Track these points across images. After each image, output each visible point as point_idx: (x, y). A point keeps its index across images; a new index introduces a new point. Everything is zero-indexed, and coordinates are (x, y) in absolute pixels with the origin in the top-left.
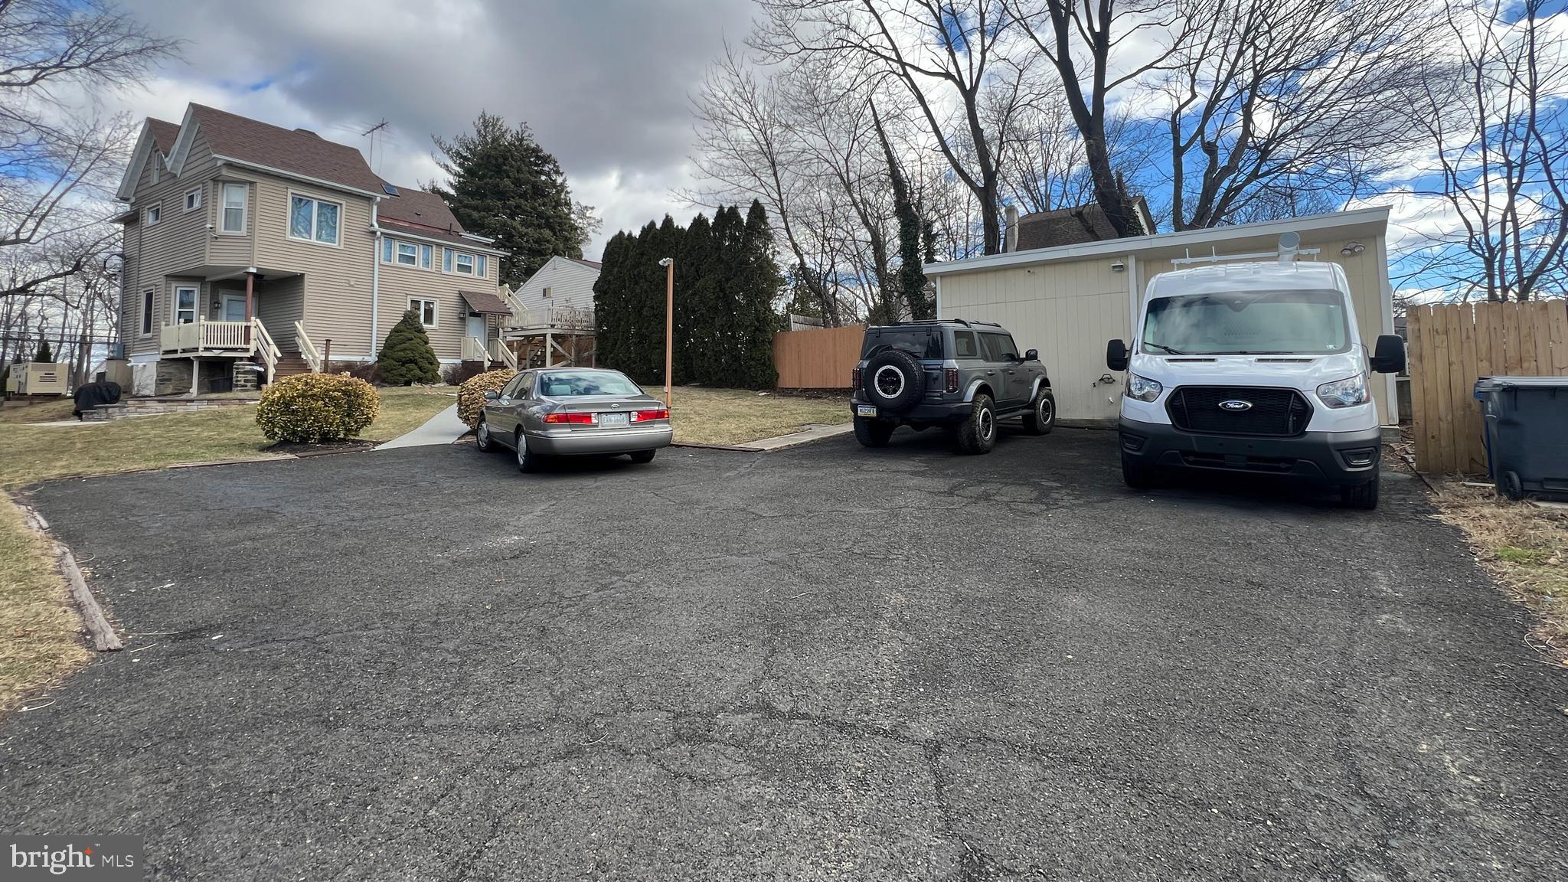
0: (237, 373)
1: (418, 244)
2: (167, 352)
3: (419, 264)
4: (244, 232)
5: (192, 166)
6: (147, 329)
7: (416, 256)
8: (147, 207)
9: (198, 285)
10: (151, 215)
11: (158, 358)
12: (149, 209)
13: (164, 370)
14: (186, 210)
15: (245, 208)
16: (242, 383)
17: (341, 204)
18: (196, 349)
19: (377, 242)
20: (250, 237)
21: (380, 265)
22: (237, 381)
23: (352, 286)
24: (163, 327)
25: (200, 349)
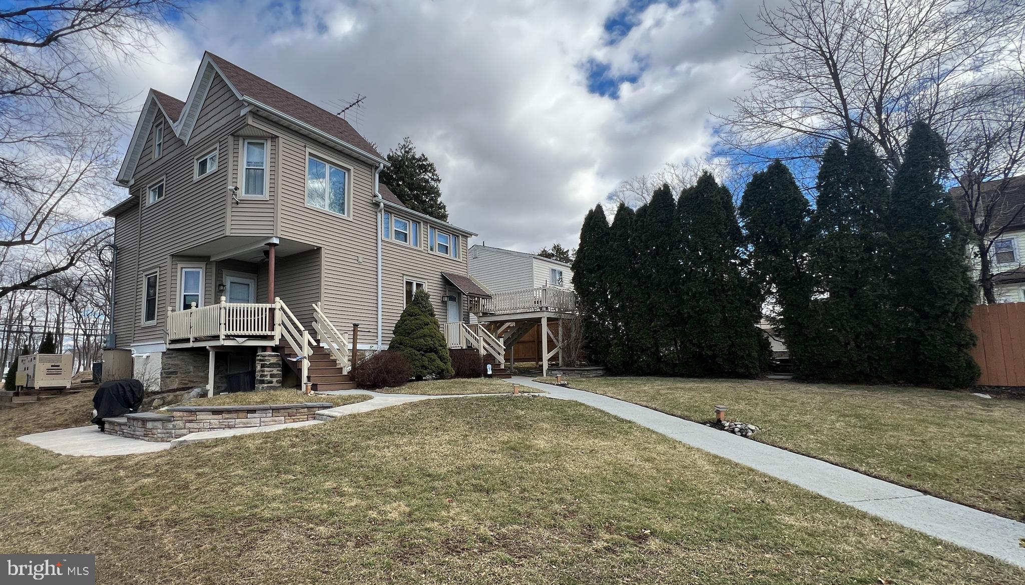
0: (263, 366)
1: (408, 219)
2: (174, 342)
3: (411, 242)
4: (266, 196)
5: (204, 127)
6: (150, 316)
7: (407, 232)
8: (148, 186)
9: (203, 265)
10: (152, 193)
11: (164, 348)
12: (150, 188)
13: (170, 362)
14: (196, 177)
15: (267, 167)
16: (268, 378)
17: (349, 170)
18: (217, 337)
19: (379, 215)
20: (272, 202)
21: (381, 240)
22: (262, 376)
23: (360, 263)
24: (169, 313)
25: (222, 337)
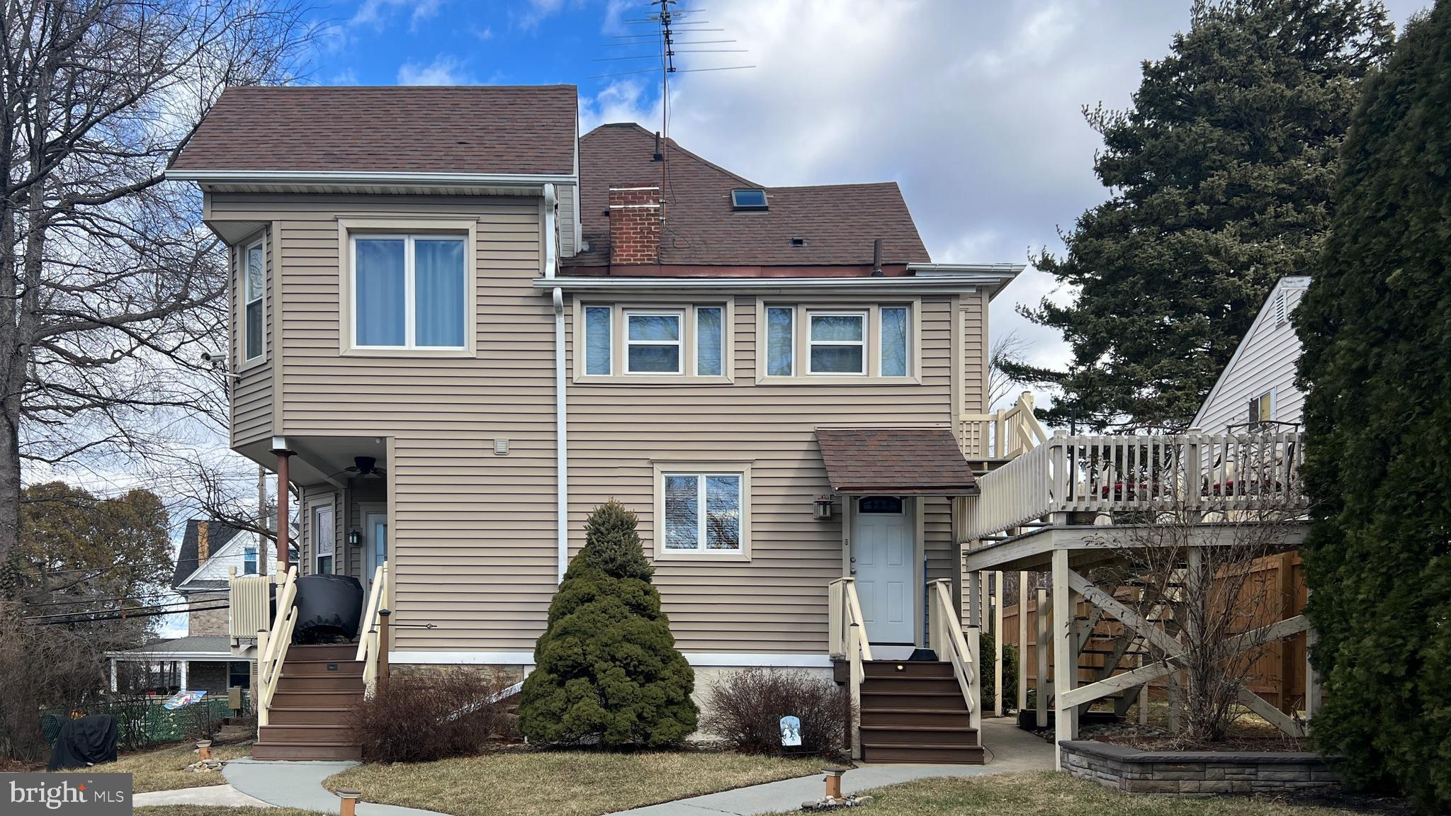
1: (680, 305)
3: (689, 368)
4: (266, 353)
7: (680, 343)
17: (466, 233)
19: (560, 321)
20: (270, 364)
21: (573, 385)
23: (501, 456)
